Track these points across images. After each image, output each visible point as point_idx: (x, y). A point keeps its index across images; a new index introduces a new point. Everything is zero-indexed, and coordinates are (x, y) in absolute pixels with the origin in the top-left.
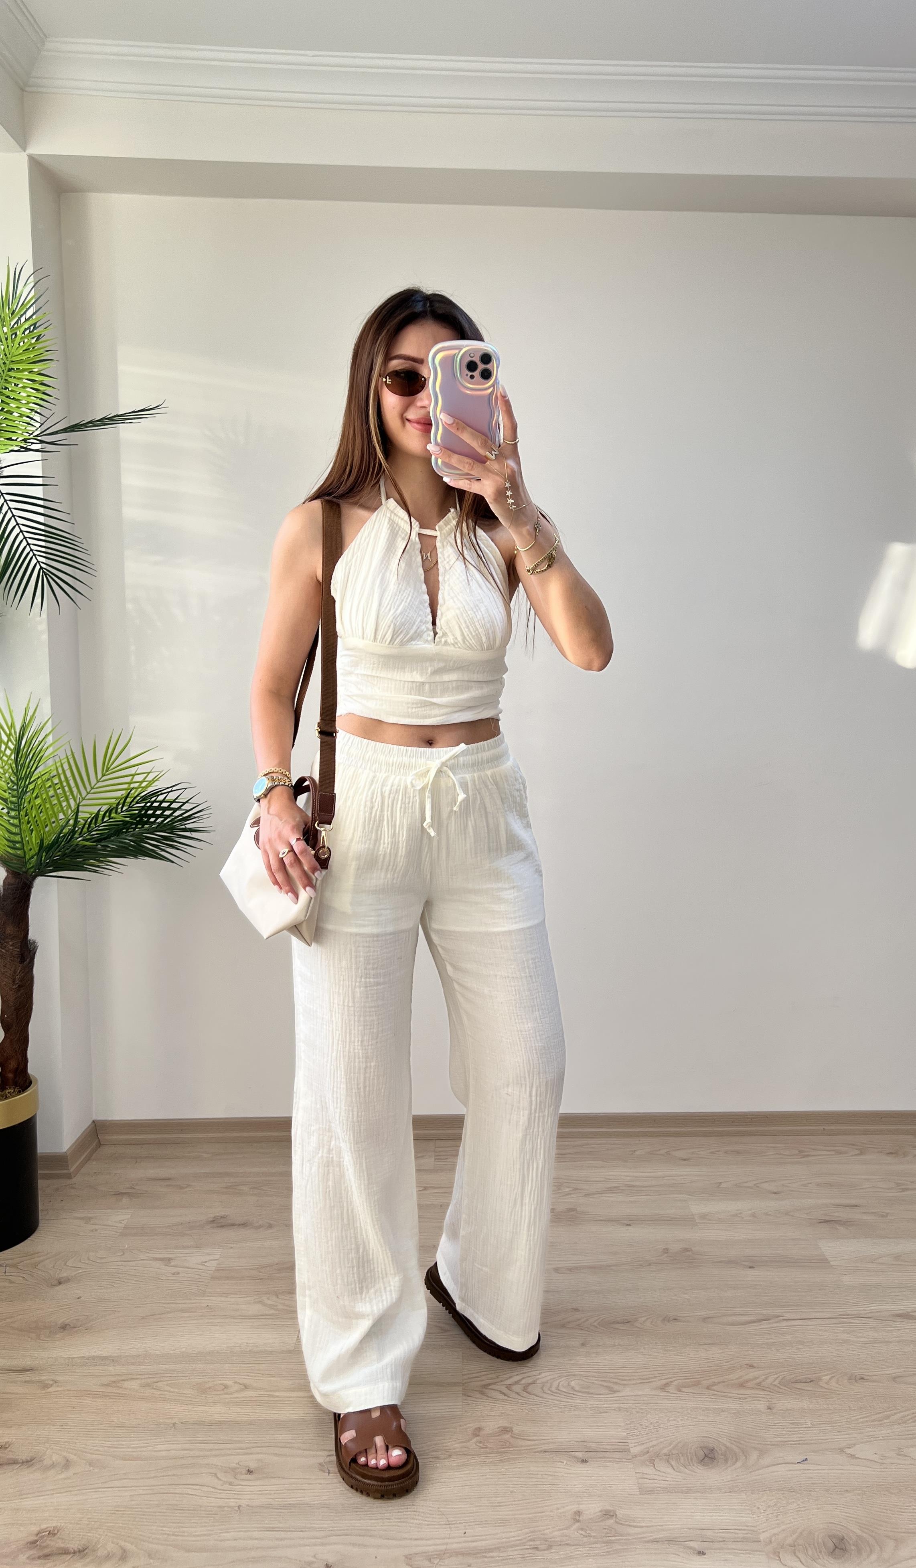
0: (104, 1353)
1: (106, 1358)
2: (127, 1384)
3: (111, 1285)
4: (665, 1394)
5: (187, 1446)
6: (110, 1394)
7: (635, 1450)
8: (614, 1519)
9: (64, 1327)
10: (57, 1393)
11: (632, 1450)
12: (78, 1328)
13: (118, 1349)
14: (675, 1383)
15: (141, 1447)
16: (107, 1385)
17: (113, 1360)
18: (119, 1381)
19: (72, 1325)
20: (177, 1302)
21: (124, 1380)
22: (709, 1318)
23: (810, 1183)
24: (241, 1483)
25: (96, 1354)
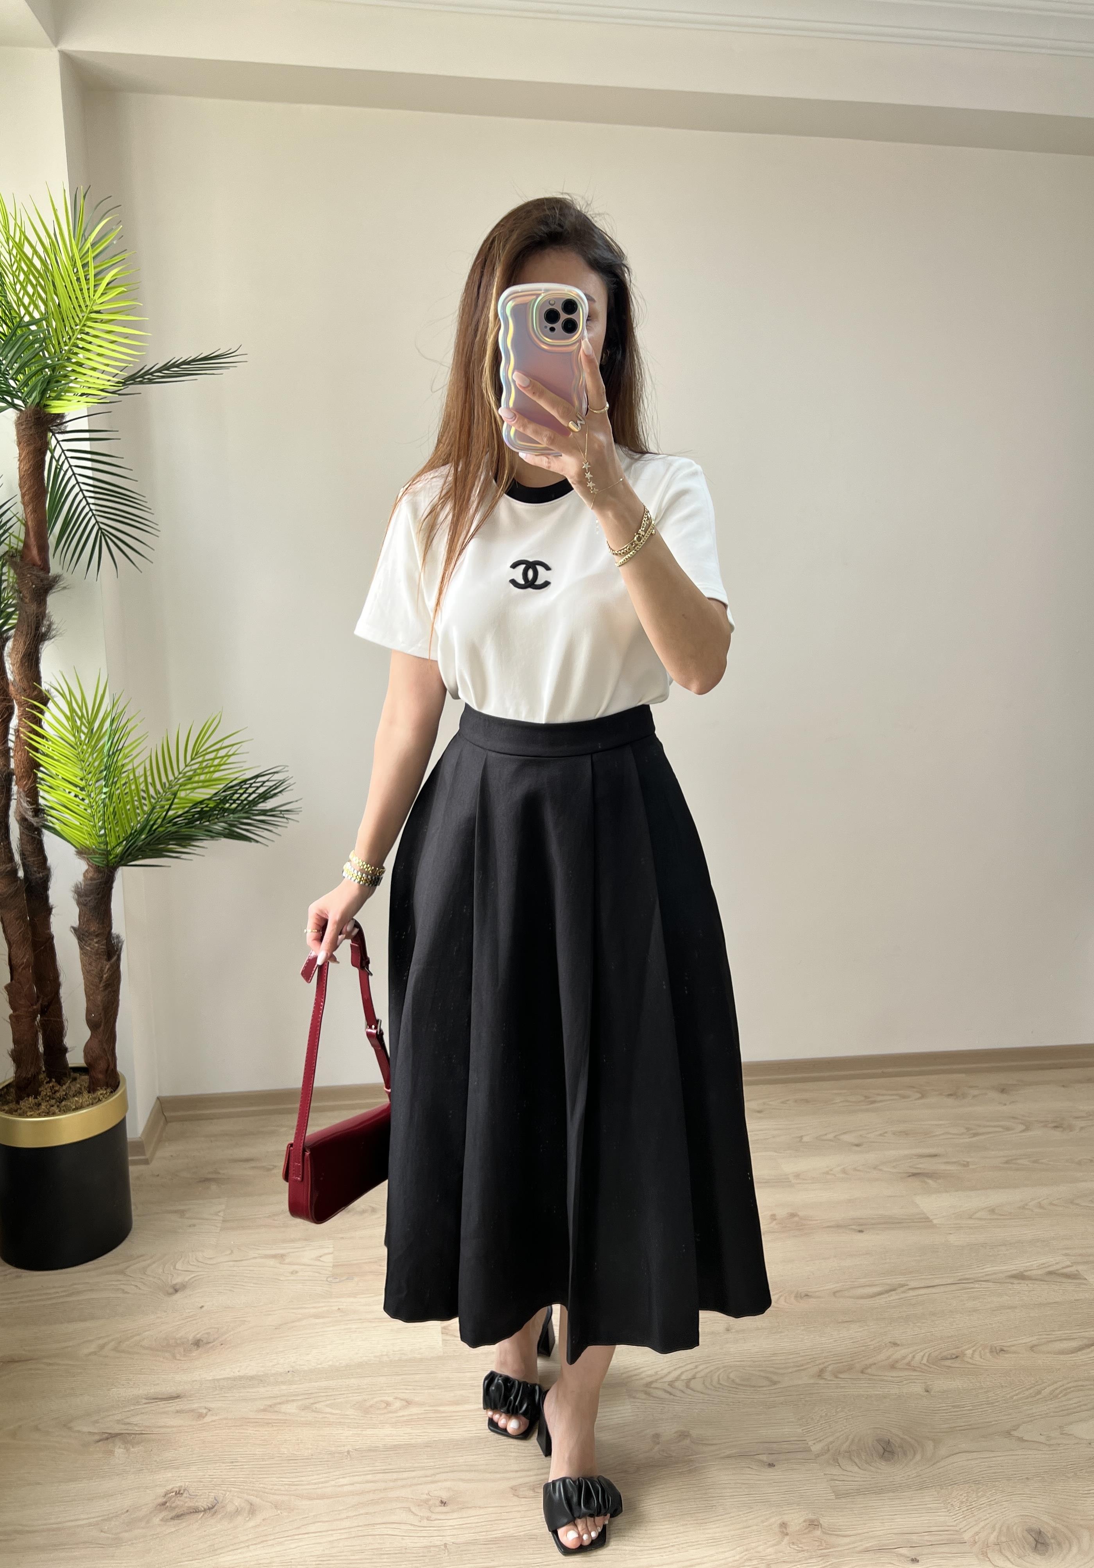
0: (251, 1372)
1: (252, 1378)
2: (285, 1408)
3: (230, 1290)
4: (822, 1382)
5: (369, 1477)
6: (270, 1421)
7: (816, 1448)
8: (820, 1529)
9: (197, 1343)
10: (215, 1423)
11: (813, 1448)
12: (211, 1345)
13: (262, 1367)
14: (830, 1368)
15: (322, 1483)
16: (264, 1410)
17: (261, 1381)
18: (275, 1404)
19: (205, 1341)
20: (306, 1306)
21: (280, 1403)
22: (837, 1292)
23: (886, 1132)
24: (439, 1517)
25: (241, 1374)
